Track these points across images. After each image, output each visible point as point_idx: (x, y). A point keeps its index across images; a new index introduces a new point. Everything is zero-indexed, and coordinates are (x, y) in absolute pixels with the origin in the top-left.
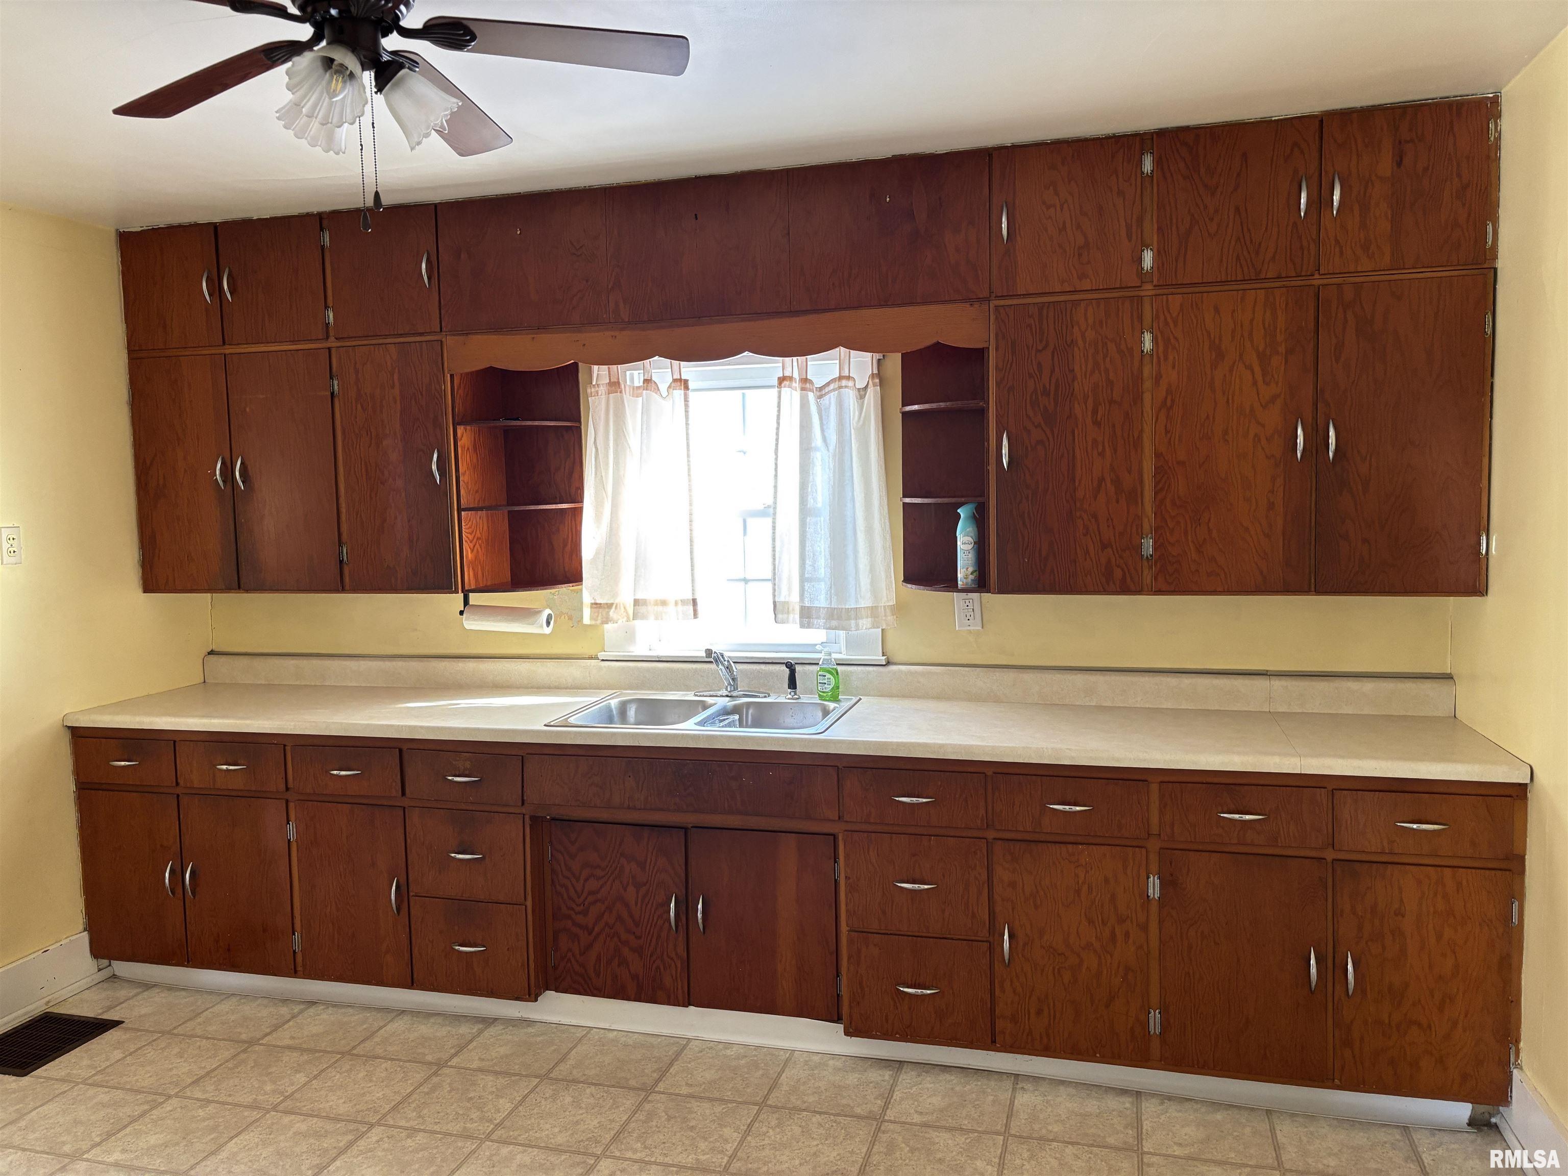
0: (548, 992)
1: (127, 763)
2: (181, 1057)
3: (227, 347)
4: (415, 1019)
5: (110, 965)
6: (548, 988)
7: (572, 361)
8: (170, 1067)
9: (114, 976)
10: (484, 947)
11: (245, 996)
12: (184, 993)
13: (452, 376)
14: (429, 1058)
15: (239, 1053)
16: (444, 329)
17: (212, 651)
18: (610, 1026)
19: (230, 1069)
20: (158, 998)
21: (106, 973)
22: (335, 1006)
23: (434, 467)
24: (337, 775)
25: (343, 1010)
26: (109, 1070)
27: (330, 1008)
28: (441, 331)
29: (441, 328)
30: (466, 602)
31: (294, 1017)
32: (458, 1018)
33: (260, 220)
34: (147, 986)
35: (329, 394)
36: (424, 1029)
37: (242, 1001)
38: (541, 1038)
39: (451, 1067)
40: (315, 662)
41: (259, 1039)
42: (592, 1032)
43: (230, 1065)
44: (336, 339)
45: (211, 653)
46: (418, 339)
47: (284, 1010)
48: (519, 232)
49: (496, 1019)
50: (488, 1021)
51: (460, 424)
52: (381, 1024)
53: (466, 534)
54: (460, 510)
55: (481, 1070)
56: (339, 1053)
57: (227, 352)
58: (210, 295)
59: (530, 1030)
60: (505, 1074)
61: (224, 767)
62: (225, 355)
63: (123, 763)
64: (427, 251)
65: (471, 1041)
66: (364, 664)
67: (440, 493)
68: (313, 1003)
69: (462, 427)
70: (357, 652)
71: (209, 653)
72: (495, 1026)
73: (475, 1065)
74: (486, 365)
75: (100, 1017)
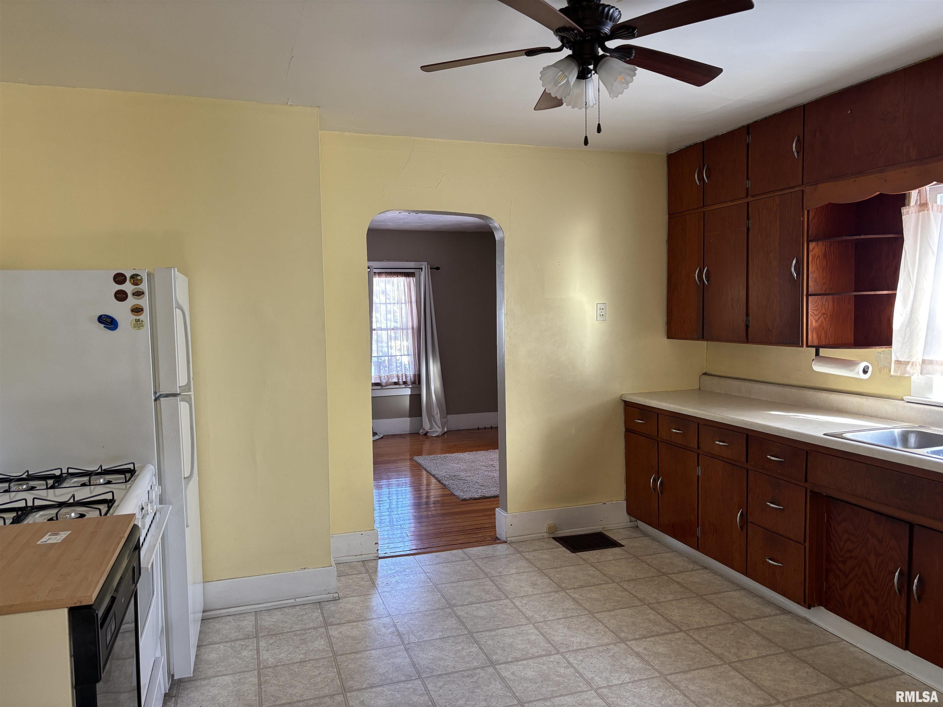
0: (821, 607)
1: (642, 422)
2: (633, 569)
3: (705, 207)
4: (747, 595)
5: (636, 521)
6: (820, 604)
7: (878, 193)
8: (625, 571)
9: (637, 527)
10: (782, 564)
11: (680, 553)
12: (657, 543)
13: (808, 212)
14: (736, 615)
15: (656, 576)
16: (804, 183)
17: (706, 373)
18: (856, 644)
19: (647, 581)
20: (646, 541)
21: (632, 524)
22: (714, 573)
23: (793, 269)
24: (718, 444)
25: (717, 577)
26: (602, 563)
27: (712, 573)
28: (803, 184)
29: (803, 182)
30: (817, 354)
31: (692, 570)
32: (769, 603)
33: (723, 135)
34: (645, 535)
35: (746, 229)
36: (747, 601)
37: (677, 555)
38: (807, 632)
39: (744, 624)
40: (747, 384)
41: (669, 574)
42: (842, 642)
43: (648, 580)
44: (751, 196)
45: (705, 374)
46: (792, 190)
47: (691, 566)
48: (849, 112)
49: (790, 612)
50: (784, 611)
51: (811, 241)
52: (729, 590)
53: (812, 311)
54: (808, 295)
55: (757, 632)
56: (696, 594)
57: (705, 210)
58: (699, 181)
59: (806, 626)
60: (770, 641)
61: (674, 431)
62: (704, 212)
63: (640, 421)
64: (798, 136)
65: (766, 617)
66: (770, 388)
67: (796, 284)
68: (706, 568)
69: (814, 243)
70: (750, 378)
71: (703, 374)
72: (786, 616)
73: (757, 629)
74: (827, 202)
75: (618, 541)
